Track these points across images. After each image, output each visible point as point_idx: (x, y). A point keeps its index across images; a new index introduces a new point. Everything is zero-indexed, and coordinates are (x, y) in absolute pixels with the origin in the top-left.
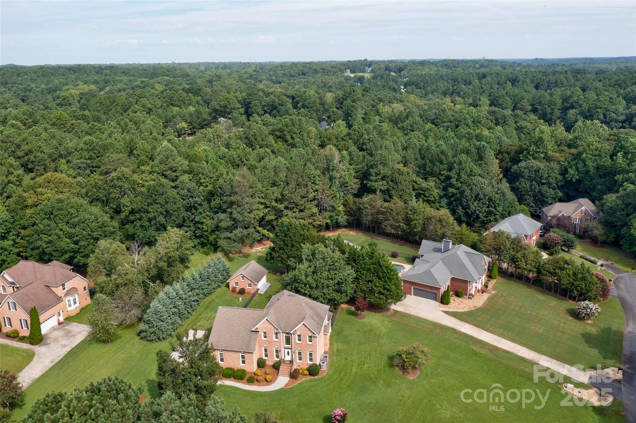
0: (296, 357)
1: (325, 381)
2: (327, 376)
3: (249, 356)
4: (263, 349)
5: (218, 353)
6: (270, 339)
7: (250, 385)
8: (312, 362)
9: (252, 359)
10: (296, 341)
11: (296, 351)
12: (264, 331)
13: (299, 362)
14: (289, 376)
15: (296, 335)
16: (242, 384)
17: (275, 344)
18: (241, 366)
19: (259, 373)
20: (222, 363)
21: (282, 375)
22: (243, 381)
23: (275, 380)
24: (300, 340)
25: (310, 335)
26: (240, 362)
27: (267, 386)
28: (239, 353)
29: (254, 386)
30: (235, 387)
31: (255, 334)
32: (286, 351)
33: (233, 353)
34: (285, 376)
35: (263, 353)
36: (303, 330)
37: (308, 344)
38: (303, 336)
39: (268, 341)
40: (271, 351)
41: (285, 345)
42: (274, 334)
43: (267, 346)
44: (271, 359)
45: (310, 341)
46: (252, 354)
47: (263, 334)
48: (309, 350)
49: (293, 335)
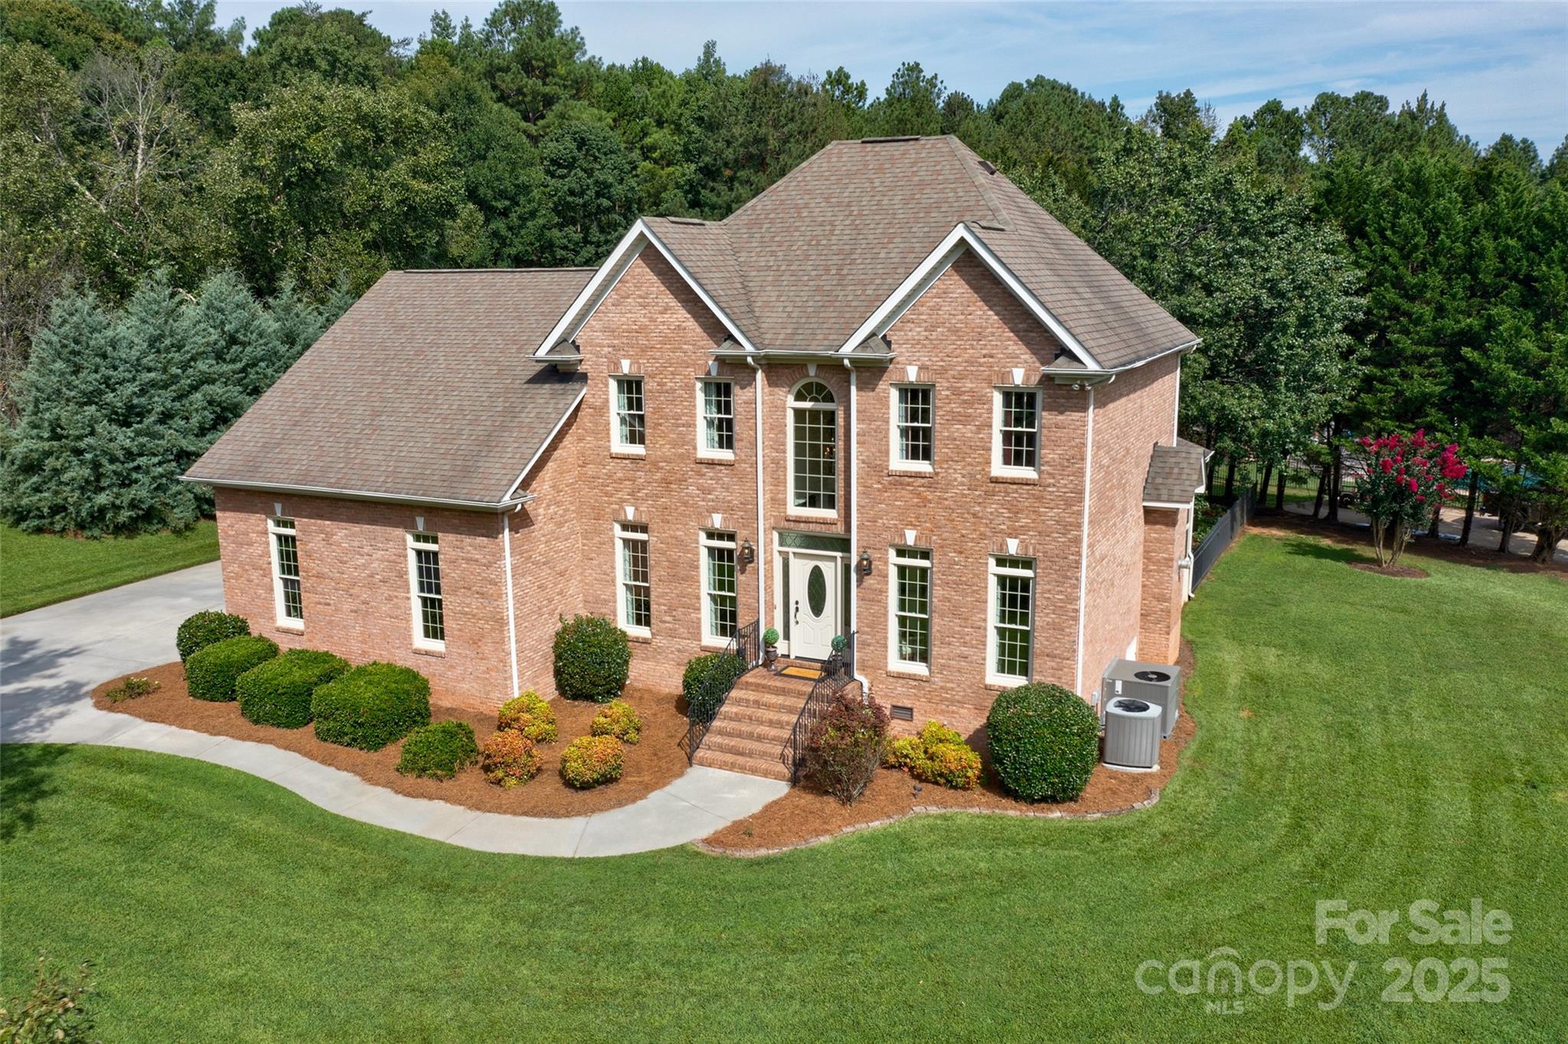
0: (877, 624)
1: (1147, 859)
2: (1163, 824)
3: (468, 560)
4: (619, 544)
5: (265, 533)
6: (667, 450)
7: (408, 795)
8: (1025, 671)
9: (491, 590)
10: (887, 453)
11: (886, 563)
12: (626, 367)
13: (900, 676)
14: (786, 772)
15: (882, 385)
16: (344, 774)
17: (705, 491)
18: (417, 652)
19: (526, 716)
20: (297, 624)
21: (730, 758)
22: (375, 756)
23: (647, 789)
24: (919, 444)
25: (1019, 377)
26: (407, 618)
27: (554, 815)
28: (398, 532)
29: (439, 804)
30: (273, 786)
31: (553, 395)
32: (799, 572)
33: (356, 528)
34: (754, 771)
35: (613, 582)
36: (954, 331)
37: (996, 481)
38: (957, 392)
39: (655, 464)
40: (674, 564)
41: (794, 510)
42: (700, 397)
43: (644, 519)
44: (672, 634)
45: (1021, 449)
46: (493, 533)
47: (615, 402)
48: (1003, 545)
49: (859, 389)
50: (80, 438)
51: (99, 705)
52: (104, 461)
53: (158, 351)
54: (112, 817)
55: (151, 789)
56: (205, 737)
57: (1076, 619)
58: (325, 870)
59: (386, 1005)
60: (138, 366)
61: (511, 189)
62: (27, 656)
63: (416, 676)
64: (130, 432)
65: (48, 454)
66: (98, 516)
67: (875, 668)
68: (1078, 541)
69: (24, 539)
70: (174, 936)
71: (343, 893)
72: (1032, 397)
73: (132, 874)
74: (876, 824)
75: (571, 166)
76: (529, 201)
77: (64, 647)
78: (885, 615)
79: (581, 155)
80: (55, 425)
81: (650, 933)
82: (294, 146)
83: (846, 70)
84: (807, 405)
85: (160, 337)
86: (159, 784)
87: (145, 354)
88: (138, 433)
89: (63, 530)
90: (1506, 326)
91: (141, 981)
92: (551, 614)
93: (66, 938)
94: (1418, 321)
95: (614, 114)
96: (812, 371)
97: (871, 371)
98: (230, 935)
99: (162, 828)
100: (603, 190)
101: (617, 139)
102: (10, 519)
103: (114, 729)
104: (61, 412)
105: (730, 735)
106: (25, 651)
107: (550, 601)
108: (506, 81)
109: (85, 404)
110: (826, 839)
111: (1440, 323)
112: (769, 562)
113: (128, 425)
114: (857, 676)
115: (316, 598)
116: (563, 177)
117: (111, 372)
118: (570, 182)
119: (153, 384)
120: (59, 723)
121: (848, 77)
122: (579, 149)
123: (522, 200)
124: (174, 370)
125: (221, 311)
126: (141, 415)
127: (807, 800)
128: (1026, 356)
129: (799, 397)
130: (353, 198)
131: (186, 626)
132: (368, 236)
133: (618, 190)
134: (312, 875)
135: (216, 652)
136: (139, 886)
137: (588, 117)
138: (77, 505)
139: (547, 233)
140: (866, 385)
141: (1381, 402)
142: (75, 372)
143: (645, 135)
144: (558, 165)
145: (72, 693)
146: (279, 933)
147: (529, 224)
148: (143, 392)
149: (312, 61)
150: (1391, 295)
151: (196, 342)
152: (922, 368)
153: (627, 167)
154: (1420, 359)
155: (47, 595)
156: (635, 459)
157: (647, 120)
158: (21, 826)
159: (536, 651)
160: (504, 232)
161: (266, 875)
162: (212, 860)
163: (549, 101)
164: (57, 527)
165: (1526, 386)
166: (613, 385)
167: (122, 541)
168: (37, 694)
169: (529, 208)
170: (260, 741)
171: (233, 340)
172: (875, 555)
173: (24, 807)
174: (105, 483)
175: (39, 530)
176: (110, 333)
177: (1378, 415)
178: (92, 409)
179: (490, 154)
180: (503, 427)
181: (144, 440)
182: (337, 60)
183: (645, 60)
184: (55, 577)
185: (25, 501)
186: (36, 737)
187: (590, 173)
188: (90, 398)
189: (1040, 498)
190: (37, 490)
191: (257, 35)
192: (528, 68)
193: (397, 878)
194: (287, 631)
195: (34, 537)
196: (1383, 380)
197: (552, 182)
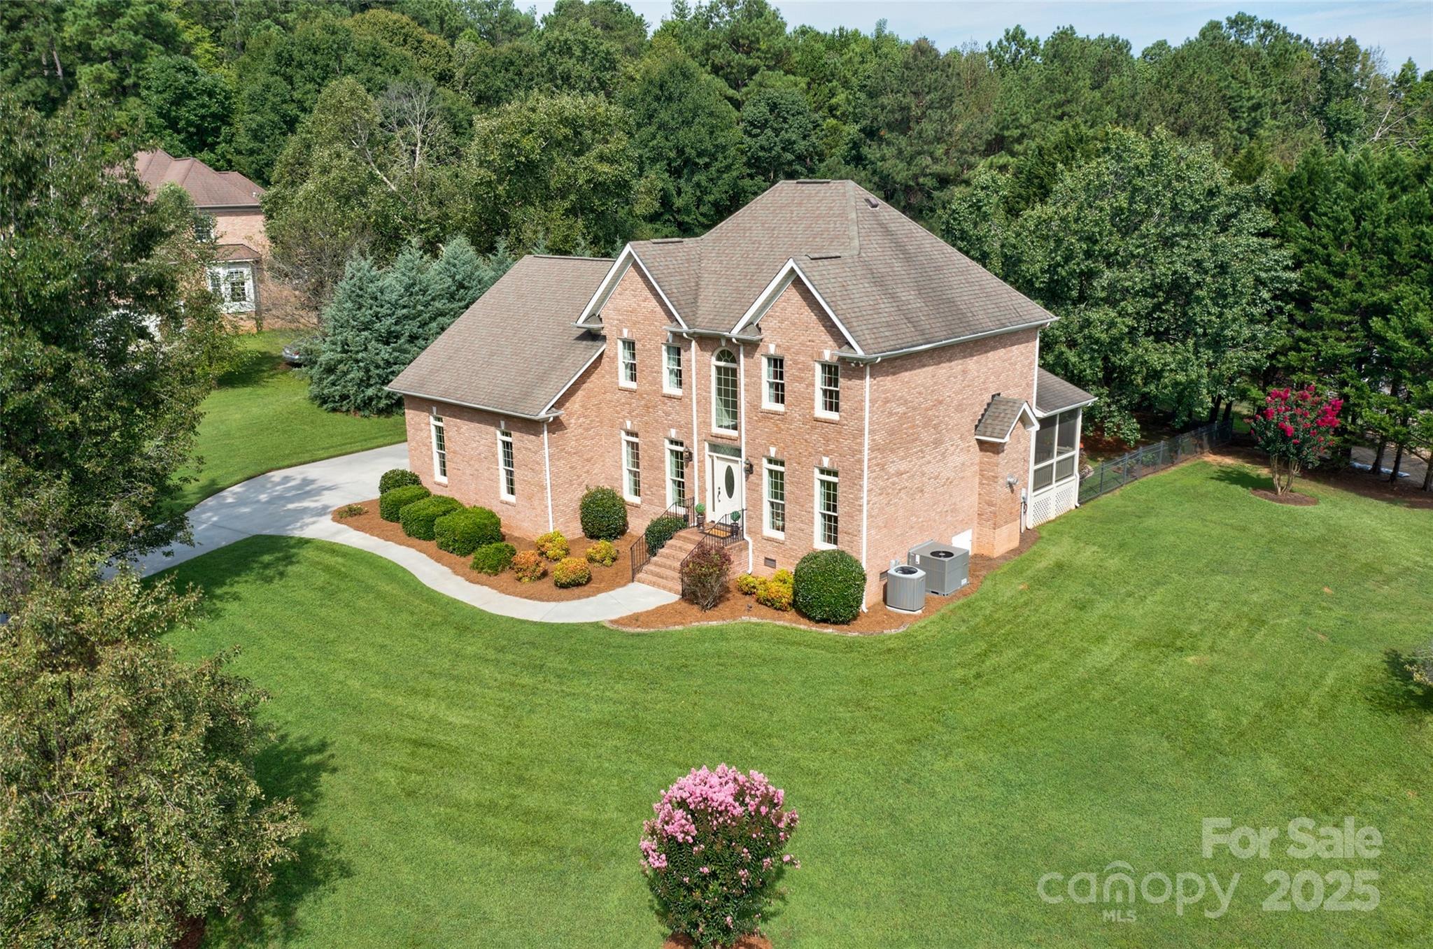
0: (757, 505)
3: (526, 449)
4: (624, 444)
5: (429, 424)
6: (647, 387)
7: (471, 582)
8: (835, 543)
9: (537, 467)
10: (760, 397)
11: (761, 467)
12: (626, 334)
13: (769, 539)
14: (680, 588)
15: (757, 355)
16: (445, 568)
17: (668, 414)
18: (502, 502)
19: (548, 544)
20: (444, 480)
21: (655, 579)
22: (463, 559)
23: (599, 591)
24: (779, 394)
25: (827, 355)
26: (498, 481)
27: (541, 600)
28: (492, 429)
29: (486, 588)
30: (404, 570)
31: (586, 348)
32: (721, 468)
33: (473, 425)
34: (664, 588)
35: (621, 467)
36: (794, 324)
37: (816, 420)
38: (795, 362)
39: (641, 395)
40: (651, 459)
41: (715, 430)
42: (665, 354)
43: (636, 430)
44: (651, 503)
45: (832, 402)
46: (537, 433)
47: (622, 355)
48: (820, 462)
49: (745, 356)
50: (357, 352)
51: (334, 520)
52: (372, 368)
53: (411, 295)
54: (321, 578)
55: (344, 566)
56: (382, 541)
57: (861, 511)
58: (412, 613)
59: (416, 678)
60: (395, 305)
61: (710, 147)
62: (308, 488)
63: (493, 516)
64: (389, 349)
65: (340, 362)
66: (367, 403)
67: (756, 533)
68: (860, 461)
69: (325, 415)
70: (332, 636)
71: (417, 625)
72: (836, 368)
73: (321, 606)
74: (714, 623)
75: (763, 126)
76: (725, 158)
77: (328, 484)
78: (761, 499)
79: (772, 118)
80: (345, 343)
81: (555, 662)
82: (512, 146)
83: (1023, 27)
84: (722, 364)
85: (414, 284)
86: (350, 563)
87: (402, 296)
88: (394, 350)
89: (348, 411)
90: (1406, 301)
91: (311, 654)
92: (580, 485)
93: (284, 631)
94: (1337, 294)
95: (808, 79)
96: (723, 343)
97: (751, 347)
98: (358, 639)
99: (343, 586)
100: (788, 146)
101: (805, 102)
102: (318, 402)
103: (338, 533)
104: (349, 335)
105: (660, 566)
106: (308, 485)
107: (579, 477)
108: (718, 57)
109: (363, 330)
110: (679, 628)
111: (1357, 296)
112: (702, 462)
113: (387, 343)
114: (746, 537)
115: (454, 465)
116: (756, 136)
117: (379, 309)
118: (762, 140)
119: (406, 317)
120: (311, 527)
121: (1023, 34)
122: (771, 111)
123: (720, 156)
124: (420, 307)
125: (454, 266)
126: (397, 337)
127: (685, 605)
128: (831, 343)
129: (719, 359)
130: (556, 178)
131: (385, 478)
132: (567, 204)
133: (801, 146)
134: (405, 615)
135: (396, 493)
136: (323, 612)
137: (782, 85)
138: (356, 395)
139: (740, 183)
140: (749, 354)
141: (1304, 360)
142: (359, 309)
143: (834, 95)
144: (754, 127)
145: (322, 512)
146: (380, 640)
147: (725, 176)
148: (396, 324)
149: (570, 48)
150: (1320, 271)
151: (436, 288)
152: (777, 346)
153: (811, 126)
154: (1340, 325)
155: (332, 452)
156: (631, 391)
157: (835, 83)
158: (277, 578)
159: (568, 507)
160: (704, 183)
161: (384, 614)
162: (361, 603)
163: (753, 71)
164: (344, 409)
165: (1413, 353)
166: (620, 344)
167: (382, 419)
168: (305, 511)
169: (725, 163)
170: (409, 546)
171: (461, 286)
172: (754, 462)
173: (281, 568)
174: (372, 381)
175: (334, 410)
176: (380, 284)
177: (1302, 370)
178: (366, 333)
179: (697, 120)
180: (553, 368)
181: (396, 354)
182: (587, 48)
183: (841, 29)
184: (337, 440)
185: (326, 391)
186: (298, 534)
187: (777, 132)
188: (366, 327)
189: (840, 433)
190: (334, 384)
191: (544, 19)
192: (735, 44)
193: (446, 621)
194: (439, 484)
195: (331, 414)
196: (1307, 341)
197: (747, 139)
